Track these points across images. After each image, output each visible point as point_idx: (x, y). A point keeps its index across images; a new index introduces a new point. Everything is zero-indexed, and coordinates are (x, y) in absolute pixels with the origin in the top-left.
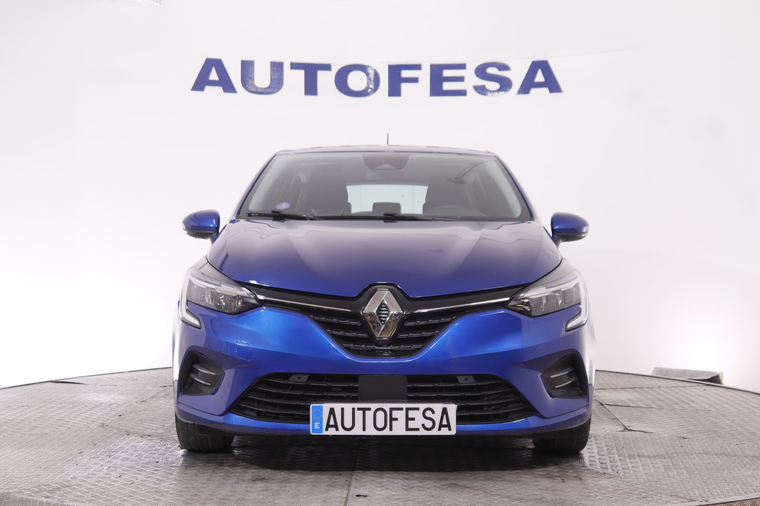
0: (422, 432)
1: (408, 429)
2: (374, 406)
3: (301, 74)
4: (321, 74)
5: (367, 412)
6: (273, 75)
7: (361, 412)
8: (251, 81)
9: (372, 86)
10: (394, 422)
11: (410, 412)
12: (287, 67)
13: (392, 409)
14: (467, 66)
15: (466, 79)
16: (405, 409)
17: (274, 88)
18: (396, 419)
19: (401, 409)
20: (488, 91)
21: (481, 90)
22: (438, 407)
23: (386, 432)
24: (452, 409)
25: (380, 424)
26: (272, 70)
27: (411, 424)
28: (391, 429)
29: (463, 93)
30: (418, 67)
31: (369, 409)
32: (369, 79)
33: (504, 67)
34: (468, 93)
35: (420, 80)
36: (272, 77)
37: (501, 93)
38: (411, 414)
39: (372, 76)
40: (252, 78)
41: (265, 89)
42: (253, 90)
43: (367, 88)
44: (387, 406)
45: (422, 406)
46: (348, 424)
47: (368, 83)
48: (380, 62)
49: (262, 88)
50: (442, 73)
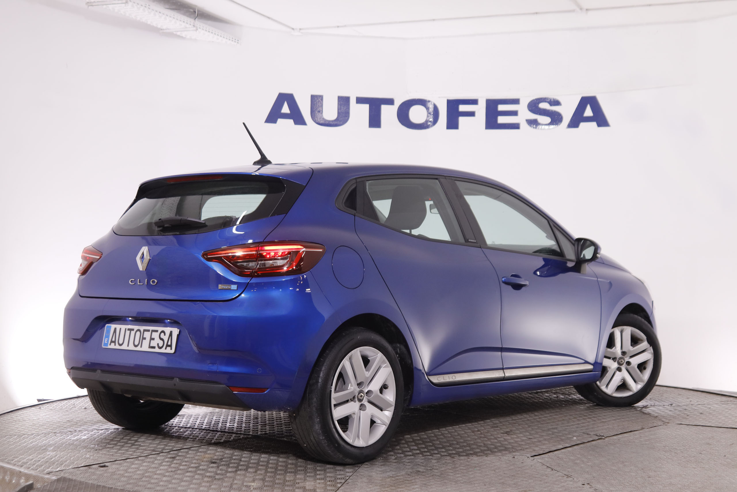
3: (366, 107)
6: (340, 109)
8: (319, 114)
9: (431, 120)
12: (353, 102)
14: (521, 101)
15: (519, 113)
17: (340, 121)
20: (539, 124)
21: (533, 123)
26: (340, 104)
29: (516, 126)
30: (474, 102)
32: (429, 113)
33: (556, 103)
34: (521, 126)
35: (476, 114)
36: (340, 111)
37: (552, 126)
39: (431, 109)
40: (320, 112)
41: (332, 121)
42: (321, 122)
43: (427, 121)
47: (428, 116)
48: (439, 97)
49: (330, 121)
50: (497, 108)
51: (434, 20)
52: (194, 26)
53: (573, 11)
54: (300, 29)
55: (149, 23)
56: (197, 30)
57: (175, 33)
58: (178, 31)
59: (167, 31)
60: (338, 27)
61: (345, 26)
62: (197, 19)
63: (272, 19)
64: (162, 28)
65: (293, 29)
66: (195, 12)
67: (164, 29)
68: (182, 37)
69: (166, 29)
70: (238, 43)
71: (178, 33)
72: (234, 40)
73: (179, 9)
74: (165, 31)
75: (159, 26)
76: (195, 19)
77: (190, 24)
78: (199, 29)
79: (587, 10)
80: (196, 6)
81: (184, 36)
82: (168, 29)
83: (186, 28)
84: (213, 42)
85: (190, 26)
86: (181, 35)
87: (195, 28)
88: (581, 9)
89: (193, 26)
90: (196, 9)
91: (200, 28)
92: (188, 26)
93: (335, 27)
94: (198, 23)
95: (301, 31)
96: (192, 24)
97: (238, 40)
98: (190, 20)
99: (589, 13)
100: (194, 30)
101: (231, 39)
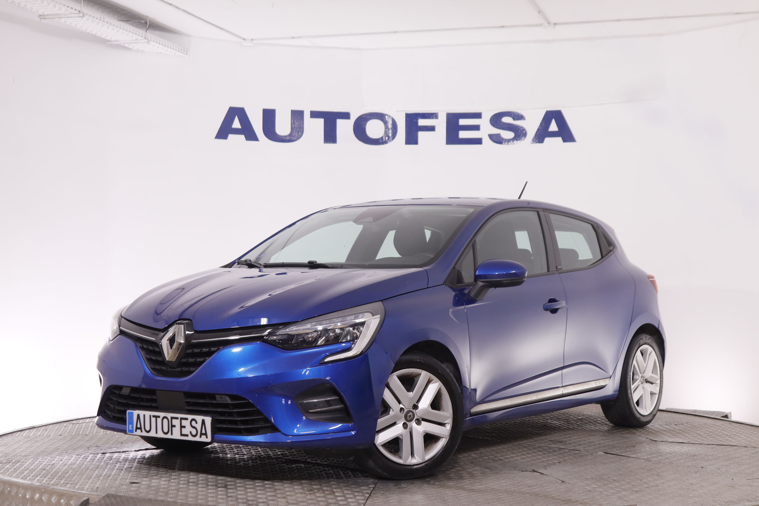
0: (190, 438)
1: (182, 435)
2: (162, 414)
3: (320, 122)
4: (340, 122)
5: (158, 419)
6: (294, 124)
7: (155, 418)
8: (272, 129)
9: (389, 134)
10: (173, 428)
11: (183, 421)
12: (307, 116)
13: (172, 418)
14: (483, 116)
15: (481, 128)
16: (179, 419)
17: (294, 137)
18: (174, 426)
19: (177, 418)
20: (503, 140)
21: (496, 139)
22: (199, 418)
23: (169, 436)
24: (208, 420)
25: (166, 430)
26: (293, 119)
27: (184, 431)
28: (172, 434)
29: (478, 141)
30: (434, 116)
31: (159, 417)
32: (386, 127)
33: (518, 117)
34: (484, 141)
35: (436, 129)
36: (293, 126)
37: (515, 142)
38: (184, 423)
39: (390, 124)
40: (274, 126)
41: (286, 136)
42: (274, 137)
43: (385, 136)
44: (169, 415)
45: (190, 417)
46: (148, 429)
47: (386, 131)
48: (397, 111)
49: (283, 136)
50: (458, 122)
51: (395, 32)
52: (145, 38)
53: (541, 25)
54: (252, 40)
55: (98, 35)
56: (149, 42)
58: (127, 43)
59: (116, 43)
60: (293, 38)
61: (301, 37)
62: (148, 30)
63: (225, 30)
64: (110, 40)
65: (244, 39)
66: (147, 23)
67: (112, 41)
69: (114, 41)
70: (187, 54)
71: (127, 46)
72: (183, 51)
73: (130, 21)
74: (113, 43)
75: (108, 38)
76: (146, 31)
77: (142, 36)
78: (151, 42)
79: (555, 24)
80: (148, 17)
81: (132, 48)
82: (117, 41)
83: (137, 40)
85: (142, 38)
87: (146, 41)
88: (549, 23)
89: (144, 39)
90: (147, 21)
91: (151, 40)
92: (139, 38)
93: (290, 38)
94: (150, 34)
95: (253, 42)
96: (144, 36)
97: (187, 52)
98: (142, 32)
99: (557, 27)
100: (146, 42)
101: (180, 50)
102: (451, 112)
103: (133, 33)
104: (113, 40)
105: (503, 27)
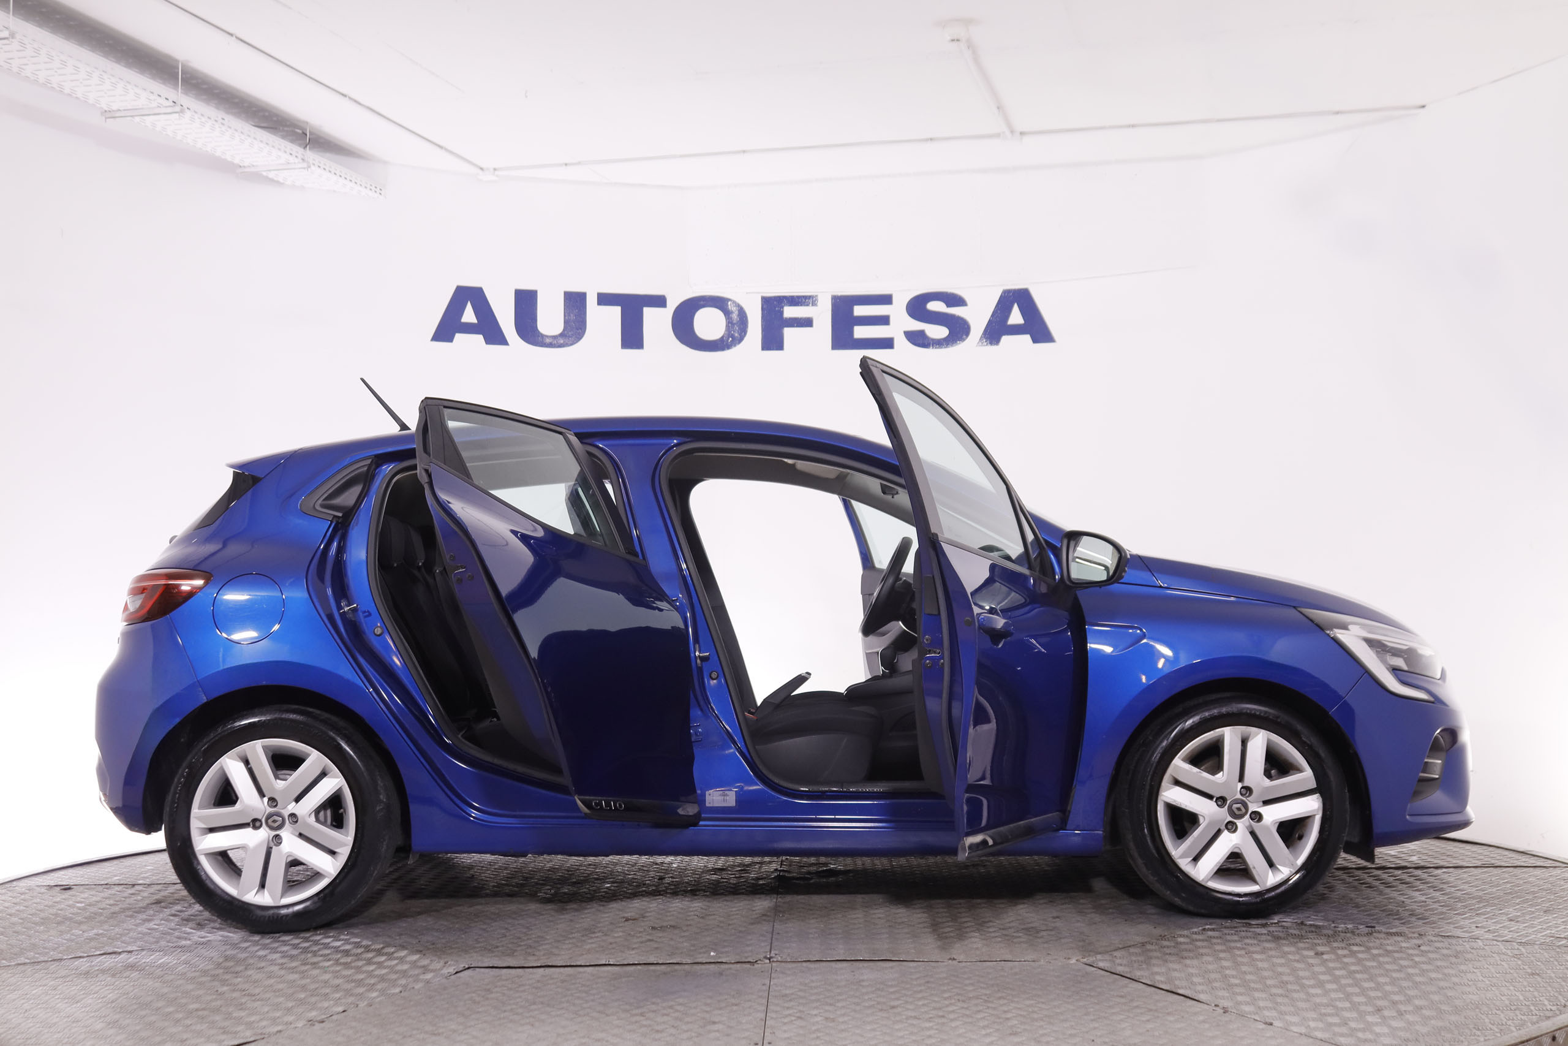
12: (591, 301)
48: (747, 293)
51: (744, 152)
52: (303, 159)
53: (997, 136)
54: (495, 169)
55: (218, 154)
56: (309, 167)
57: (264, 174)
58: (270, 171)
59: (252, 170)
60: (566, 165)
61: (579, 163)
62: (308, 147)
63: (446, 150)
64: (242, 164)
65: (482, 169)
66: (305, 135)
67: (244, 167)
68: (278, 182)
69: (249, 166)
70: (380, 194)
71: (271, 175)
72: (373, 188)
73: (276, 128)
74: (248, 170)
75: (237, 161)
76: (305, 148)
77: (297, 157)
78: (313, 167)
79: (1022, 133)
80: (307, 123)
81: (282, 181)
82: (253, 166)
83: (288, 163)
84: (334, 191)
85: (296, 160)
86: (275, 179)
87: (305, 165)
88: (1012, 132)
89: (301, 161)
90: (306, 130)
91: (314, 164)
92: (292, 159)
93: (561, 165)
94: (310, 155)
95: (497, 172)
96: (300, 156)
97: (381, 189)
98: (296, 149)
99: (1026, 139)
100: (304, 168)
101: (368, 186)
102: (840, 294)
103: (279, 149)
104: (246, 164)
105: (931, 139)
